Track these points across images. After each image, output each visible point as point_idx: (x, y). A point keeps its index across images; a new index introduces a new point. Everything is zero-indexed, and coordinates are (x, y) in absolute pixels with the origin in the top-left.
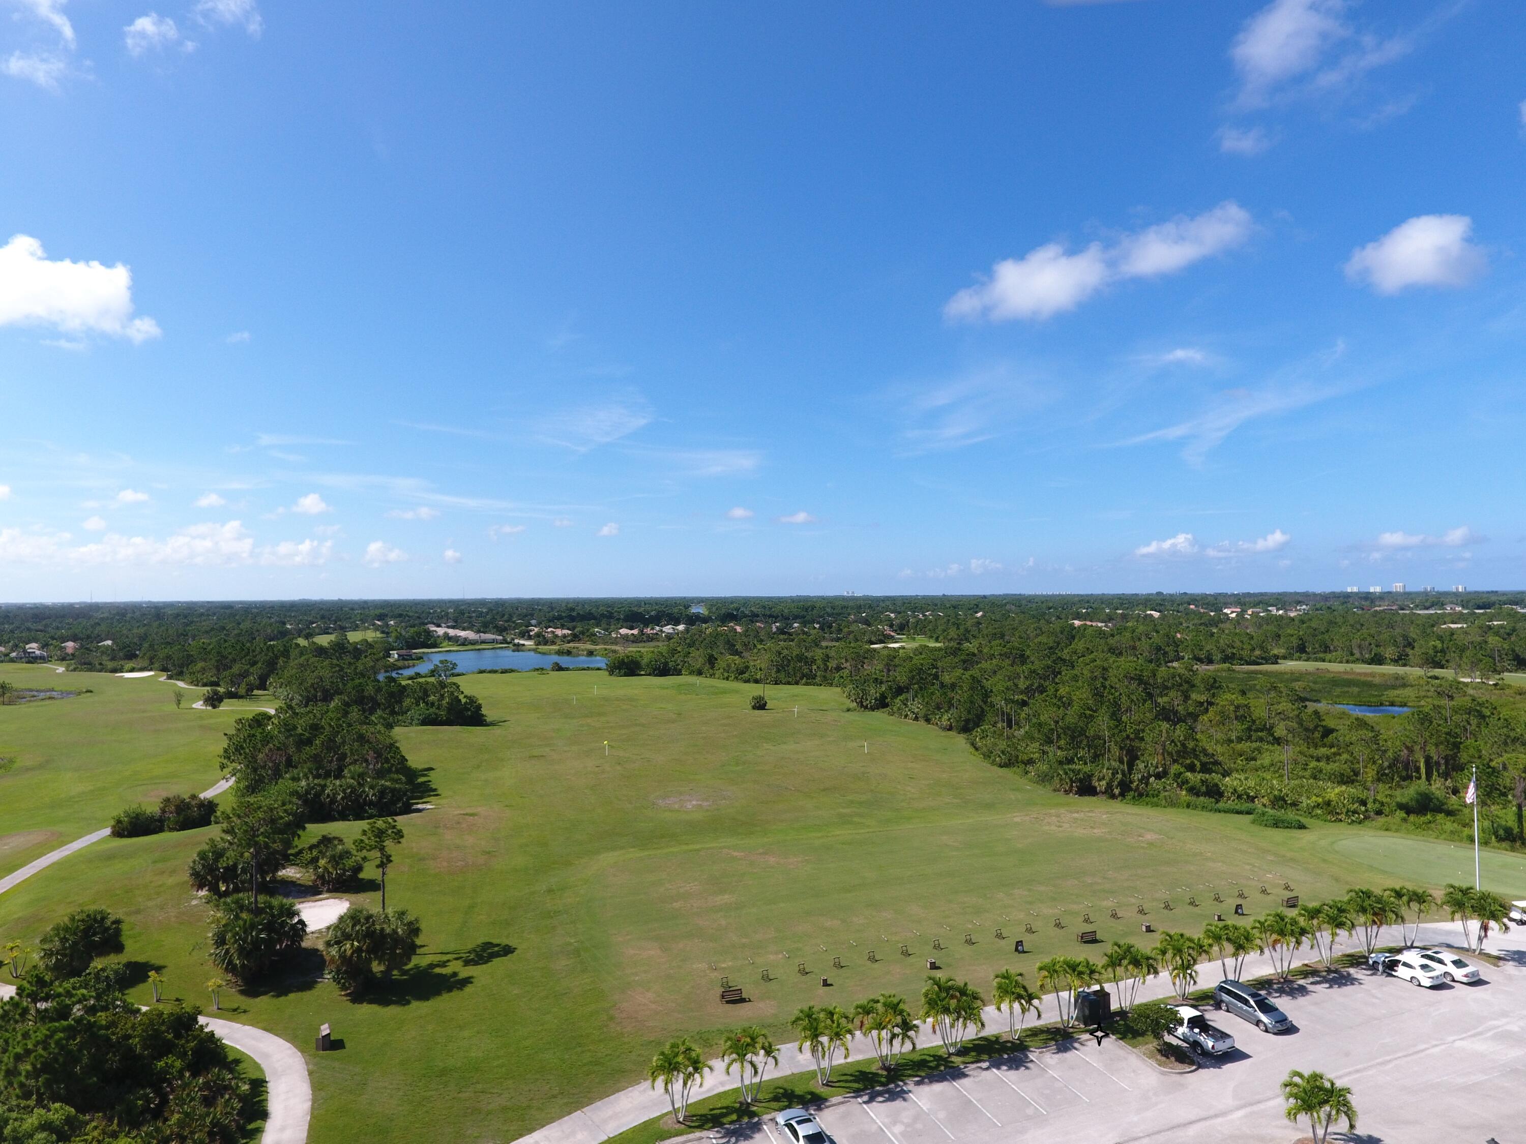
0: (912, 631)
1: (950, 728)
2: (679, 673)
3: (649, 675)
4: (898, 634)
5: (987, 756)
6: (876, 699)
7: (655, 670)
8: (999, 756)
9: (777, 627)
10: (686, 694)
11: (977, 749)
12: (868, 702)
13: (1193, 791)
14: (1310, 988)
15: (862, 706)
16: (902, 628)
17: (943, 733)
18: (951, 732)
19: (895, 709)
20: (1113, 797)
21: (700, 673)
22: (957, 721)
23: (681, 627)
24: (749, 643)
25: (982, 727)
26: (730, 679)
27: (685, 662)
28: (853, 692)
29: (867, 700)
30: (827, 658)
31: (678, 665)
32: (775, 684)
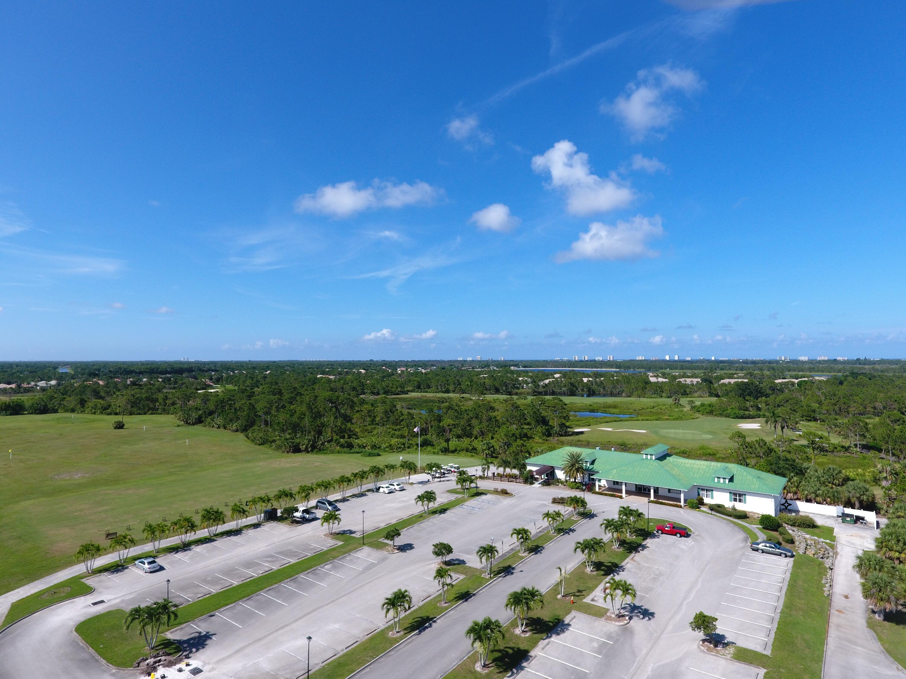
0: (224, 382)
1: (237, 431)
2: (56, 411)
3: (32, 413)
4: (216, 384)
5: (253, 441)
6: (196, 419)
7: (36, 410)
8: (259, 440)
9: (131, 381)
10: (64, 423)
11: (248, 438)
12: (191, 421)
13: (342, 446)
14: (350, 499)
15: (187, 423)
16: (218, 381)
17: (233, 433)
18: (237, 433)
19: (207, 423)
20: (308, 452)
21: (73, 411)
22: (241, 427)
23: (53, 382)
24: (110, 391)
25: (253, 428)
26: (97, 413)
27: (61, 404)
28: (182, 416)
29: (190, 419)
30: (166, 398)
31: (55, 406)
32: (130, 415)
